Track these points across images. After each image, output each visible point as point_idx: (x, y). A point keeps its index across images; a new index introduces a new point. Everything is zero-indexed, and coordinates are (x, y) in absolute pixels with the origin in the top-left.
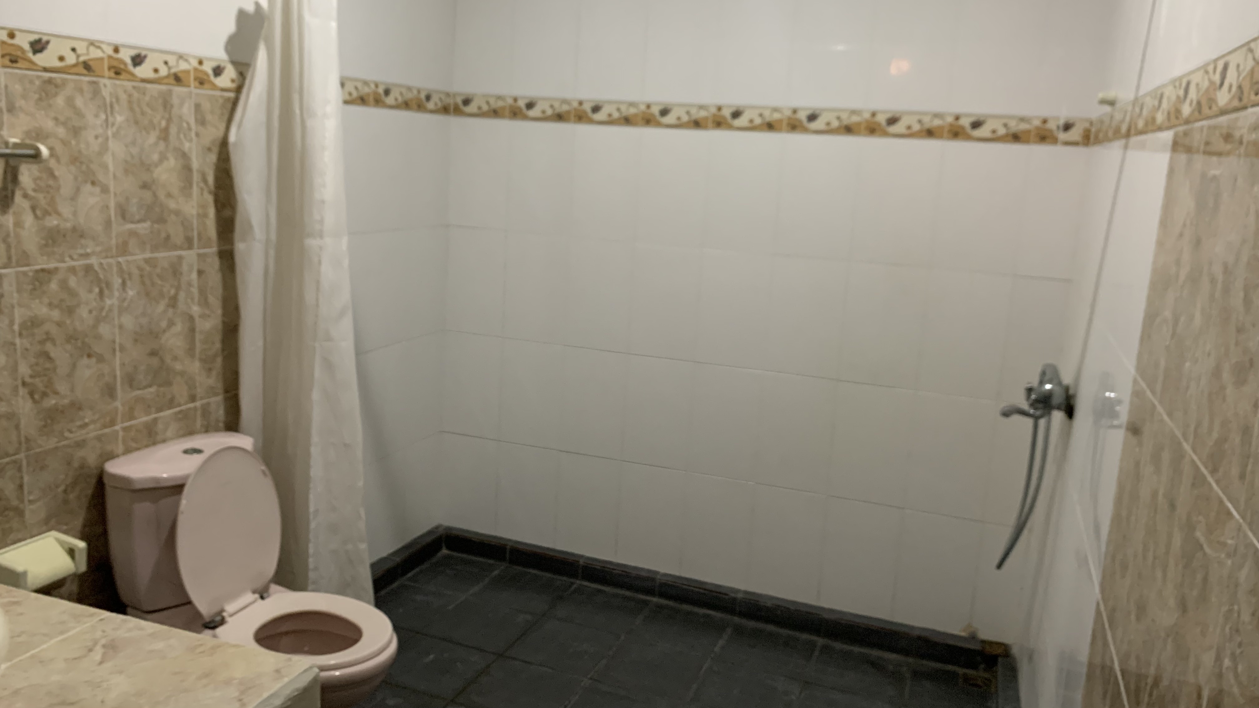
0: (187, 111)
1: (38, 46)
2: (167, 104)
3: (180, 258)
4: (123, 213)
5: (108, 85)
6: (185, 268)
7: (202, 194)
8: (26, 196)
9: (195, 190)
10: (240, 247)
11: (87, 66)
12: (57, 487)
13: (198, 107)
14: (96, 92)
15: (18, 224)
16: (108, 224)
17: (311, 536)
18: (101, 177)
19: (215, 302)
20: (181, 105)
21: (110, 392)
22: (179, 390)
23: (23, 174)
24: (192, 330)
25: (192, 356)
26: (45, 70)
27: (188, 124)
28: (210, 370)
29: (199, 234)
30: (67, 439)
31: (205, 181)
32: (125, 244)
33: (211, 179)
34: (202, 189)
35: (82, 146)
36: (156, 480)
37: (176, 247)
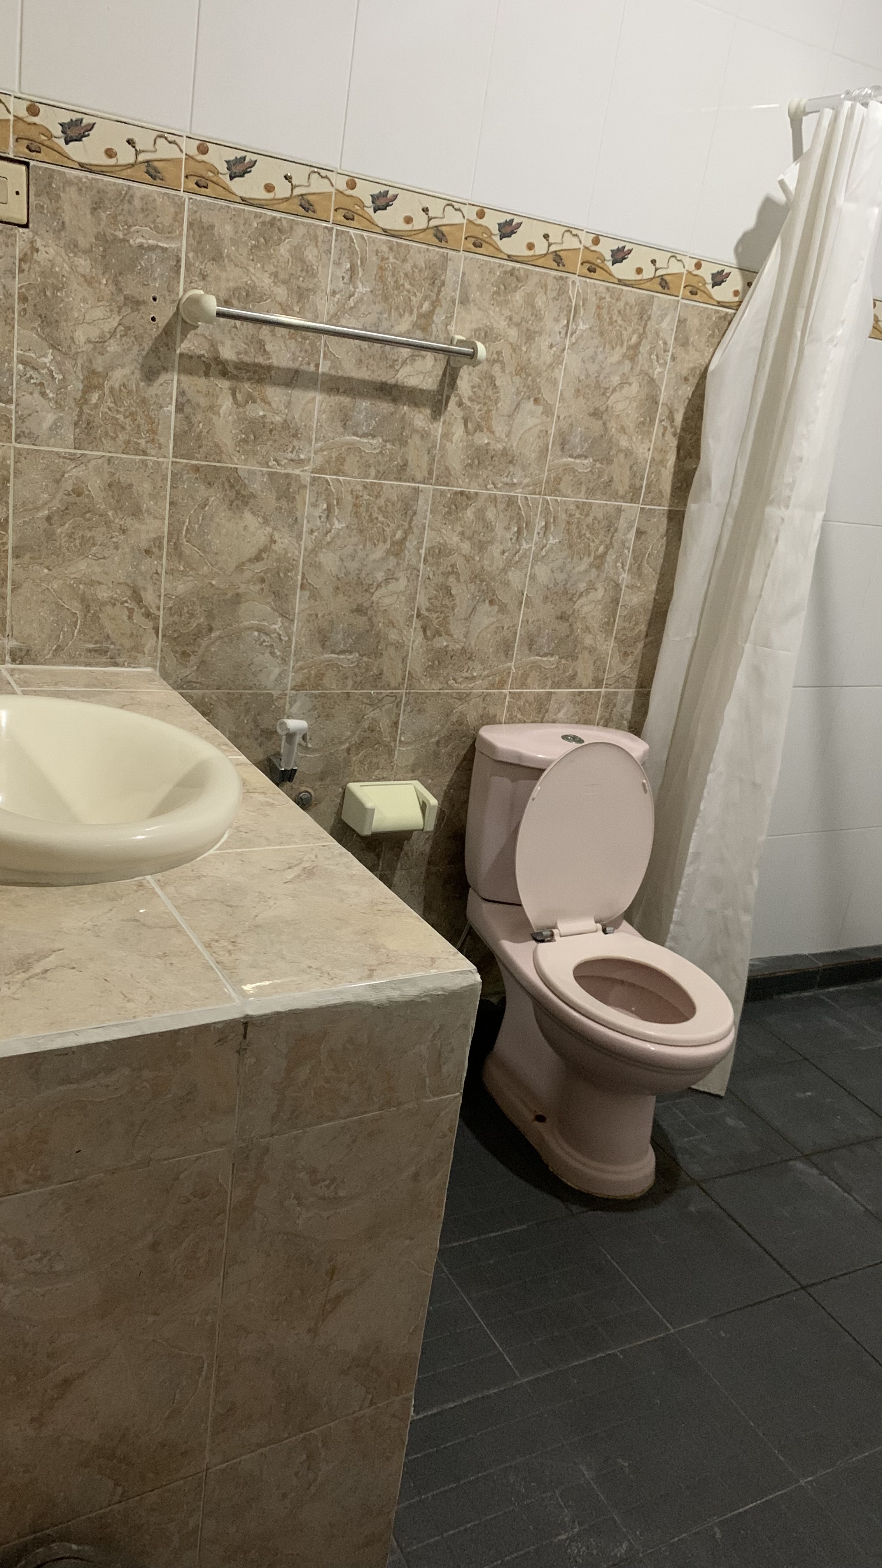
0: (667, 327)
1: (508, 229)
2: (643, 315)
3: (619, 510)
4: (563, 443)
5: (577, 284)
6: (622, 524)
7: (663, 435)
8: (460, 404)
9: (656, 429)
10: (692, 507)
11: (558, 258)
12: (431, 736)
13: (682, 322)
14: (562, 292)
15: (446, 436)
16: (543, 452)
17: (684, 881)
18: (546, 395)
19: (651, 573)
20: (663, 317)
21: (506, 648)
22: (584, 669)
23: (461, 378)
24: (616, 601)
25: (608, 633)
26: (510, 258)
27: (665, 343)
28: (626, 654)
29: (648, 486)
30: (452, 688)
31: (672, 419)
32: (558, 480)
33: (679, 418)
34: (665, 428)
35: (533, 355)
36: (520, 756)
37: (616, 496)
